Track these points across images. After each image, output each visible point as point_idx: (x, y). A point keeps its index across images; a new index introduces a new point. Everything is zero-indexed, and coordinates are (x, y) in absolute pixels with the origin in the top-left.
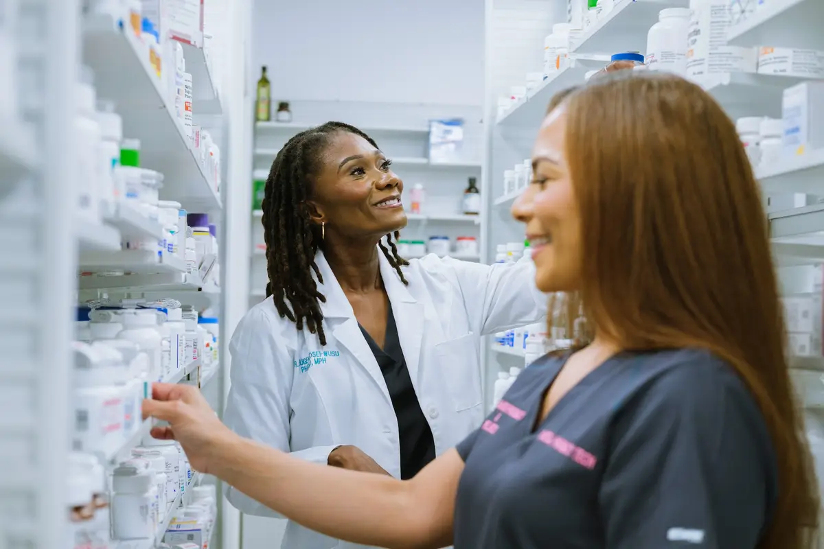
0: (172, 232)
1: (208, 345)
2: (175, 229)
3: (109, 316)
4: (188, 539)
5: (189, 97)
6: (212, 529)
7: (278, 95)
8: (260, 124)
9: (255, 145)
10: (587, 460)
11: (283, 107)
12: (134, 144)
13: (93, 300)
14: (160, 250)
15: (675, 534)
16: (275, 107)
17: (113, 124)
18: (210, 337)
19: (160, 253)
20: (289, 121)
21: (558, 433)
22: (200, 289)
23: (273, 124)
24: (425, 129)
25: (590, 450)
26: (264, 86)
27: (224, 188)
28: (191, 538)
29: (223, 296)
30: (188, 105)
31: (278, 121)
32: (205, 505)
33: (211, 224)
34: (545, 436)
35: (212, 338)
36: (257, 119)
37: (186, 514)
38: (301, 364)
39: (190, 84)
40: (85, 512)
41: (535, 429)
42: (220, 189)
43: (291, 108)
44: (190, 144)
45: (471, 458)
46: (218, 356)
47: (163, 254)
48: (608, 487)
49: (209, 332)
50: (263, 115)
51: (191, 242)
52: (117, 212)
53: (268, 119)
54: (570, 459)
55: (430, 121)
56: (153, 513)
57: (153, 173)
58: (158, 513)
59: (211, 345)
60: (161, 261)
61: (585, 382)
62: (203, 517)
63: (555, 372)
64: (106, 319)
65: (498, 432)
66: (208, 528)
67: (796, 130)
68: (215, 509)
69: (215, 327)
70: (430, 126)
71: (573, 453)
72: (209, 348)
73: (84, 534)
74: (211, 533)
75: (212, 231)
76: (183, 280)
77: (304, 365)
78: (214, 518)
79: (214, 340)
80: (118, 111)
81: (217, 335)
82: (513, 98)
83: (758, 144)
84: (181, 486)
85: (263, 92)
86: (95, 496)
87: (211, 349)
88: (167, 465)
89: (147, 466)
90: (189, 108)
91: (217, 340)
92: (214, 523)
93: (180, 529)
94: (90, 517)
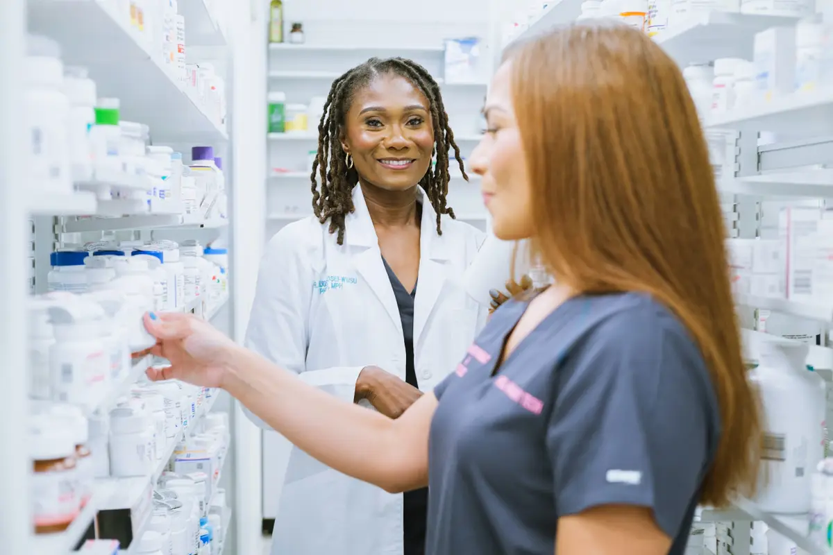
0: (164, 178)
1: (214, 278)
2: (167, 173)
3: (103, 262)
4: (198, 468)
5: (182, 39)
6: (223, 456)
7: (291, 17)
8: (273, 46)
9: (269, 68)
10: (535, 405)
11: (296, 27)
12: (112, 104)
13: (92, 243)
14: (149, 199)
15: (614, 476)
16: (288, 28)
17: (86, 89)
18: (218, 269)
19: (149, 202)
20: (302, 43)
21: (511, 379)
22: (202, 226)
23: (285, 46)
24: (441, 48)
25: (538, 396)
26: (276, 7)
27: (229, 120)
28: (200, 467)
29: (231, 226)
30: (181, 47)
31: (291, 42)
32: (216, 433)
33: (218, 156)
34: (501, 381)
35: (219, 270)
36: (270, 41)
37: (197, 443)
38: (320, 286)
39: (182, 27)
40: (68, 463)
41: (495, 373)
42: (225, 121)
43: (304, 28)
44: (183, 86)
45: (444, 397)
46: (227, 288)
47: (152, 202)
48: (554, 432)
49: (216, 264)
50: (276, 37)
51: (190, 181)
52: (94, 175)
53: (282, 41)
54: (519, 404)
55: (446, 39)
56: (150, 452)
57: (137, 125)
58: (155, 450)
59: (217, 278)
60: (150, 210)
61: (540, 328)
62: (213, 444)
63: (518, 317)
64: (101, 265)
65: (466, 375)
66: (220, 455)
67: (764, 75)
68: (228, 436)
69: (223, 259)
70: (445, 45)
71: (521, 399)
72: (216, 280)
73: (67, 483)
74: (222, 460)
75: (218, 162)
76: (180, 221)
77: (323, 287)
78: (227, 444)
79: (222, 271)
80: (90, 76)
81: (225, 266)
82: (516, 25)
83: (733, 85)
84: (184, 420)
85: (276, 12)
86: (77, 447)
87: (219, 281)
88: (167, 402)
89: (143, 407)
90: (182, 51)
91: (227, 271)
92: (226, 451)
93: (191, 458)
94: (73, 467)
